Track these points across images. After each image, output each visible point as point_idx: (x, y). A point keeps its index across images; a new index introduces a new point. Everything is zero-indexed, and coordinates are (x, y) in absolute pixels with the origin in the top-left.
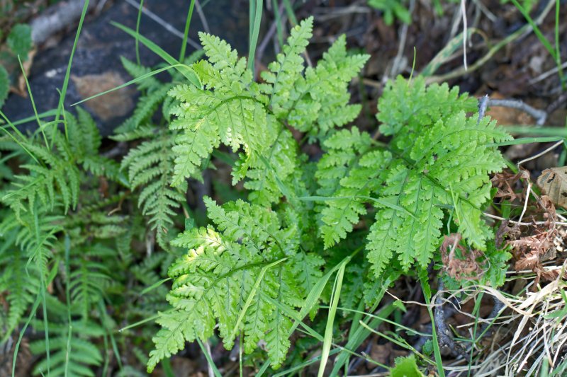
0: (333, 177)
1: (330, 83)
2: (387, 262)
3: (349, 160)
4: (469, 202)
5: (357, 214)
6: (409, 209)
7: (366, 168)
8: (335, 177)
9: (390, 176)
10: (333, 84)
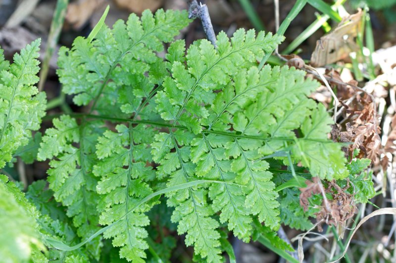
0: (75, 189)
1: (21, 97)
2: (219, 244)
3: (77, 159)
4: (311, 140)
5: (143, 214)
6: (209, 177)
7: (109, 157)
8: (78, 188)
9: (154, 153)
10: (24, 96)
